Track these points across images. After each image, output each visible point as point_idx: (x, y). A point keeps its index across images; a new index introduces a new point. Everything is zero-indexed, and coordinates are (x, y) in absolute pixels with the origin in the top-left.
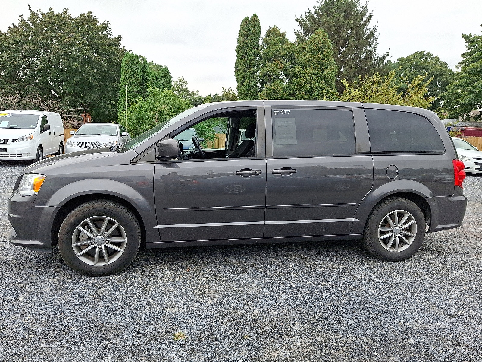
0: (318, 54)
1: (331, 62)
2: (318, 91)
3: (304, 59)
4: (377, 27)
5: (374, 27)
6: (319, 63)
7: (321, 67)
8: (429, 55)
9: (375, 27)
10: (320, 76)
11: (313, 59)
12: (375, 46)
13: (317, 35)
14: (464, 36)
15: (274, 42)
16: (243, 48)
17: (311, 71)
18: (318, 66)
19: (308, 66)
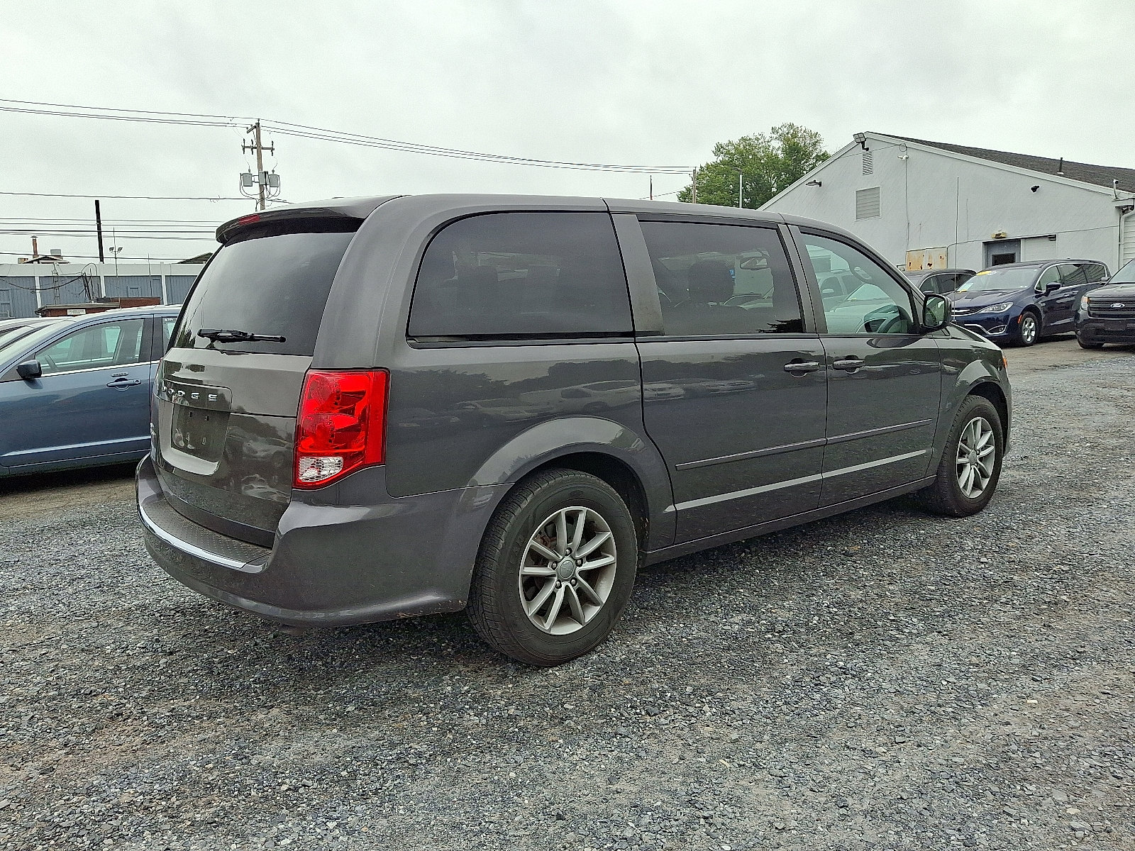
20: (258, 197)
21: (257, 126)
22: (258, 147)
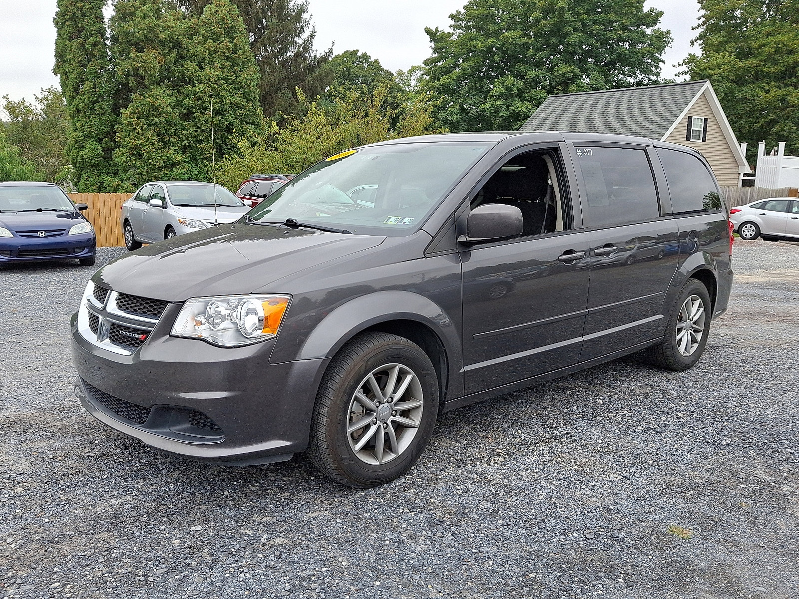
0: (225, 41)
1: (249, 58)
2: (234, 111)
3: (200, 49)
4: (308, 3)
5: (302, 4)
6: (228, 58)
7: (232, 66)
8: (365, 57)
9: (305, 3)
10: (233, 82)
11: (216, 51)
12: (312, 36)
13: (217, 6)
14: (428, 31)
15: (141, 11)
16: (74, 18)
17: (217, 73)
18: (228, 64)
19: (209, 63)
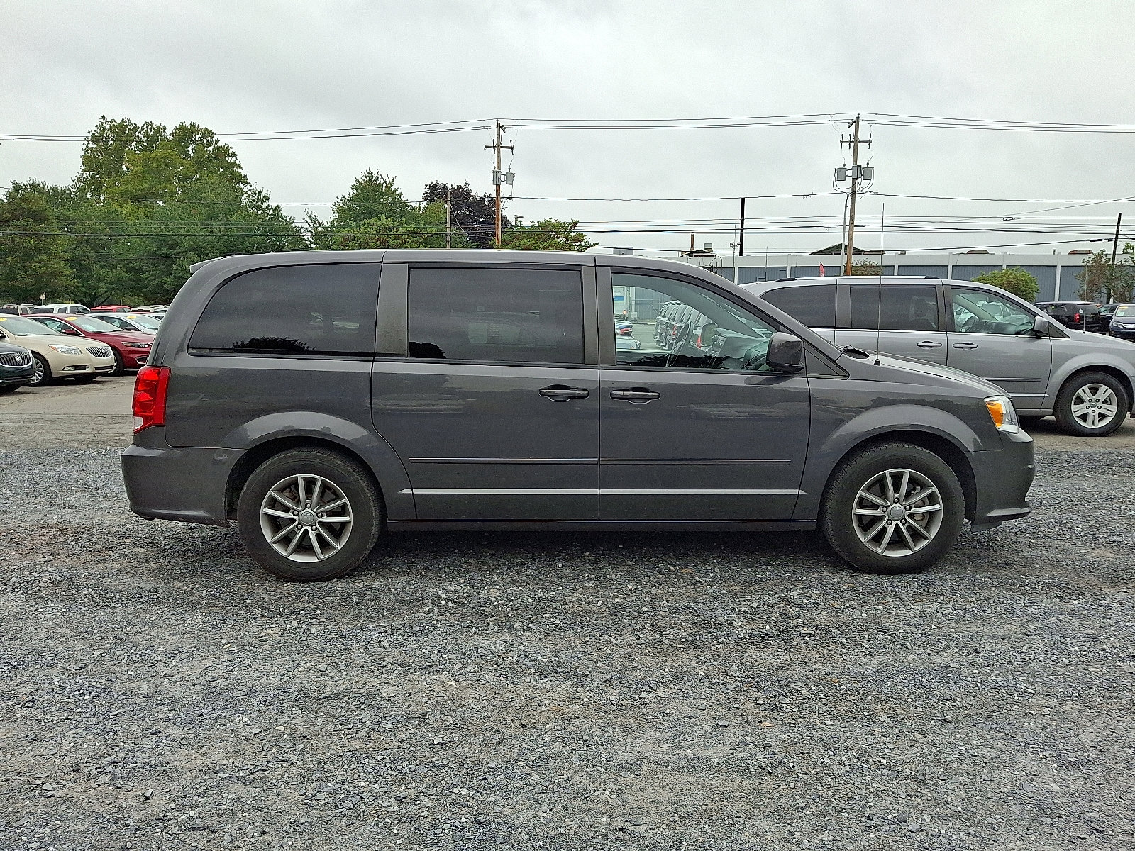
20: (850, 191)
21: (857, 121)
22: (855, 142)
